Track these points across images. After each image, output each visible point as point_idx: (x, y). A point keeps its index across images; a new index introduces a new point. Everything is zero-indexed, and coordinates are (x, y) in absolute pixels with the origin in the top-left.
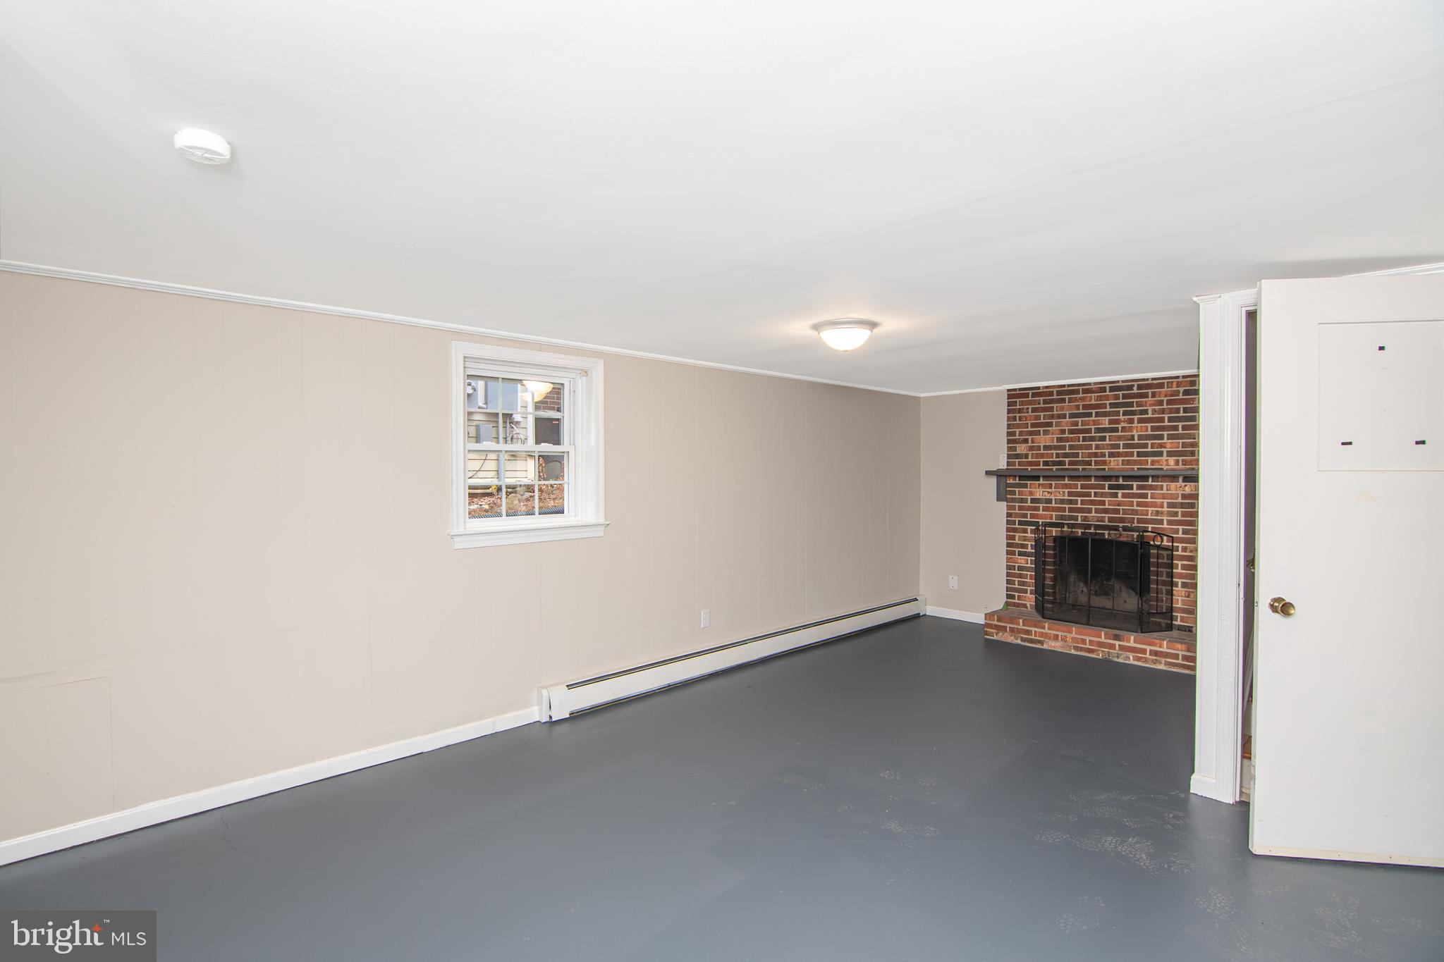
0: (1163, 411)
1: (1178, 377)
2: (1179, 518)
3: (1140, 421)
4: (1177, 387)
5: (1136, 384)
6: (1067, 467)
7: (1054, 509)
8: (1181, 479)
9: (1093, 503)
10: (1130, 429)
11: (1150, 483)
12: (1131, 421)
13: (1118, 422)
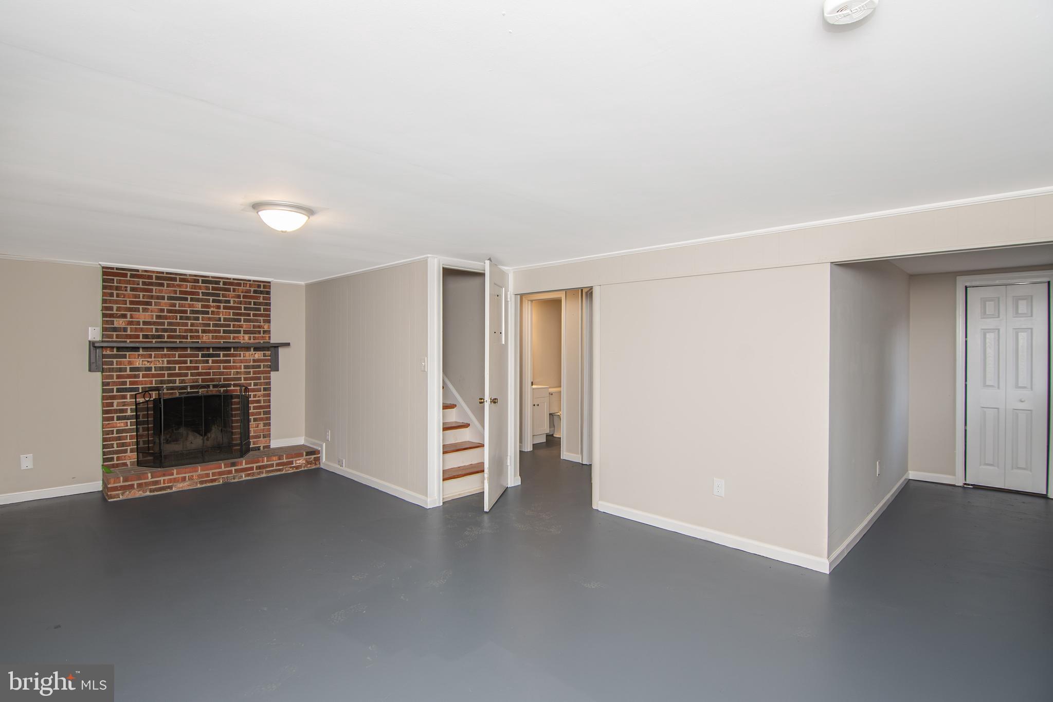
0: (240, 303)
1: (250, 281)
2: (251, 375)
3: (225, 308)
4: (250, 287)
5: (222, 280)
6: (166, 340)
7: (154, 376)
8: (252, 349)
9: (188, 368)
10: (218, 313)
11: (232, 352)
12: (219, 307)
13: (208, 307)
